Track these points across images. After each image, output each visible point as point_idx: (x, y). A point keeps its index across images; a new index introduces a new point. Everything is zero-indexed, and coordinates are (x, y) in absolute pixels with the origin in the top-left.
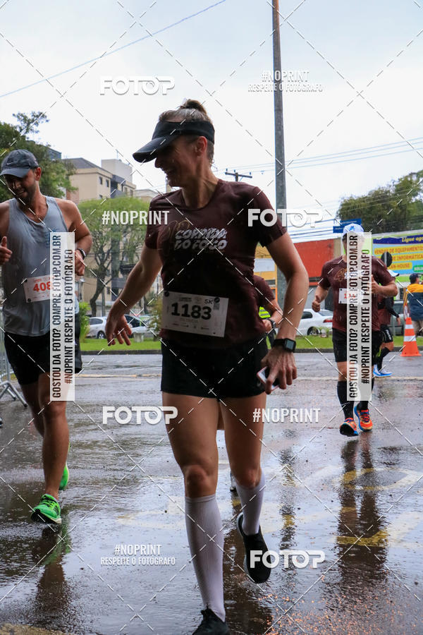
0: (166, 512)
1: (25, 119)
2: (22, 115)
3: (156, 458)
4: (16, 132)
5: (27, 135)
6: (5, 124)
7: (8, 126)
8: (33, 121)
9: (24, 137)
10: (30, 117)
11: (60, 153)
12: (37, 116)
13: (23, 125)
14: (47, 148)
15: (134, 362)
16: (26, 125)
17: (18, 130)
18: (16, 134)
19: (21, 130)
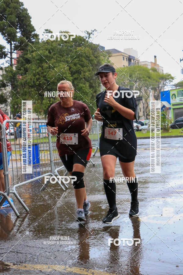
0: (162, 215)
1: (88, 33)
2: (86, 31)
3: (156, 189)
4: (84, 39)
5: (89, 40)
6: (79, 36)
7: (81, 36)
8: (91, 33)
9: (88, 41)
10: (90, 32)
11: (104, 47)
12: (93, 31)
13: (87, 36)
14: (98, 45)
15: (143, 143)
16: (88, 35)
17: (85, 38)
18: (84, 40)
19: (86, 38)
